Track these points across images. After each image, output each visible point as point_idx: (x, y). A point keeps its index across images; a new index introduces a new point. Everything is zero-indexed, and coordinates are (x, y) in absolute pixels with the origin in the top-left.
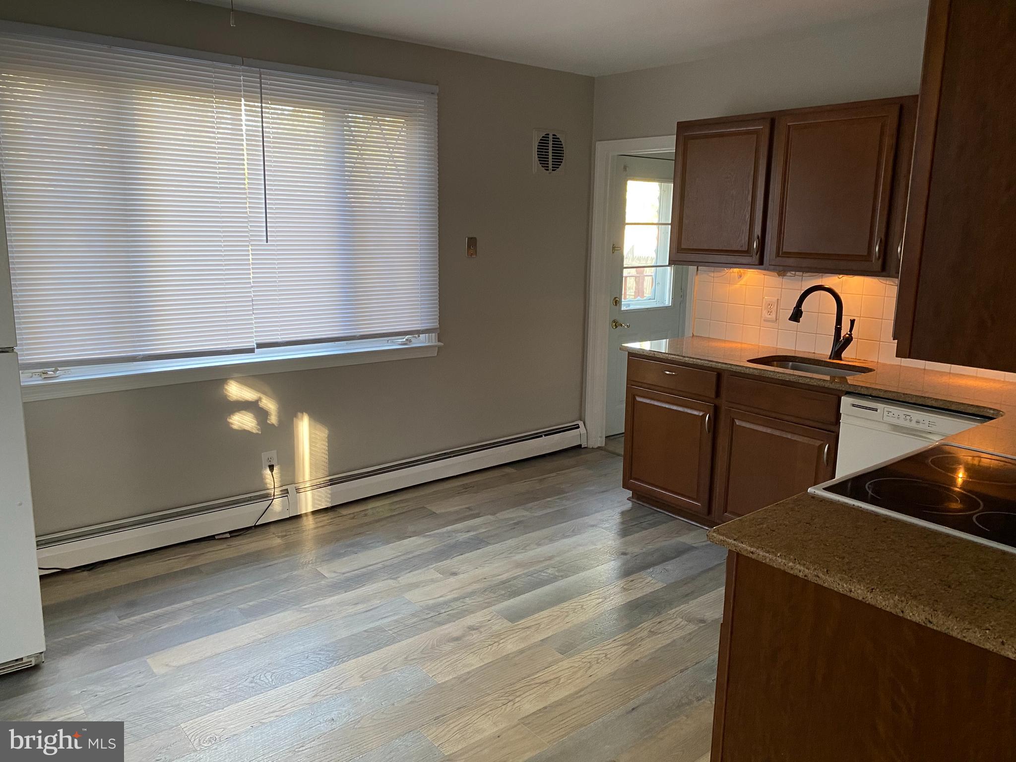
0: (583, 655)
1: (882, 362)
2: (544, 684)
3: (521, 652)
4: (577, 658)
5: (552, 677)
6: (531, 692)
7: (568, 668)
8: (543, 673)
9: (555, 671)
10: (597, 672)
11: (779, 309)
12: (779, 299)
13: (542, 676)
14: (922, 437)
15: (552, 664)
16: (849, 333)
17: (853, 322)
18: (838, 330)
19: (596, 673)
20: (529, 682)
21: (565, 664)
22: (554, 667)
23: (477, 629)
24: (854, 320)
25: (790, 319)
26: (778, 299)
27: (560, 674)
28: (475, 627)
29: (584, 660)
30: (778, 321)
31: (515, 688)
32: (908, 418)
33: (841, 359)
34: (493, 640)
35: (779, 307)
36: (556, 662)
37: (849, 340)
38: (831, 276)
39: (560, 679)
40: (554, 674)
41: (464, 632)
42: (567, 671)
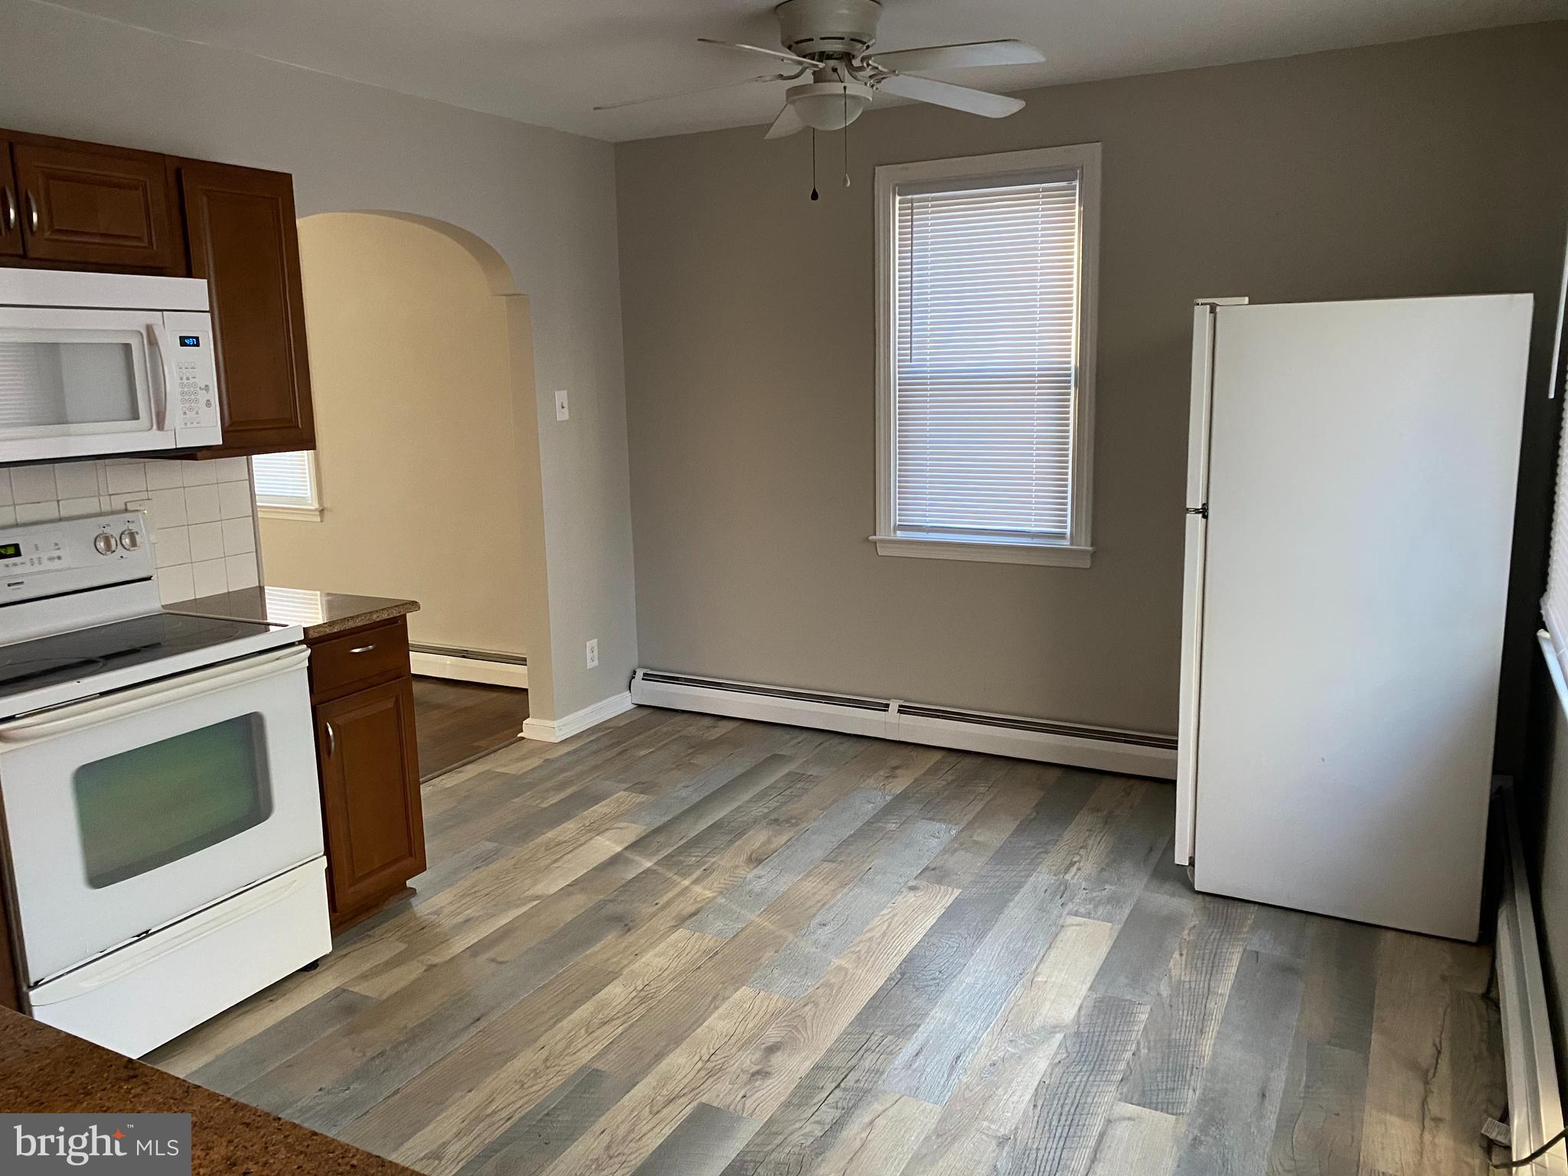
0: (560, 1078)
2: (606, 1020)
3: (659, 1057)
4: (570, 1070)
5: (598, 1033)
6: (620, 1007)
7: (579, 1050)
8: (614, 1034)
9: (597, 1041)
10: (534, 1056)
13: (613, 1029)
15: (605, 1050)
19: (536, 1054)
20: (628, 1018)
21: (585, 1056)
22: (600, 1047)
23: (753, 1075)
27: (589, 1039)
28: (760, 1077)
29: (557, 1068)
31: (643, 1005)
34: (715, 1063)
36: (600, 1055)
39: (587, 1032)
40: (596, 1038)
41: (770, 1064)
42: (580, 1046)
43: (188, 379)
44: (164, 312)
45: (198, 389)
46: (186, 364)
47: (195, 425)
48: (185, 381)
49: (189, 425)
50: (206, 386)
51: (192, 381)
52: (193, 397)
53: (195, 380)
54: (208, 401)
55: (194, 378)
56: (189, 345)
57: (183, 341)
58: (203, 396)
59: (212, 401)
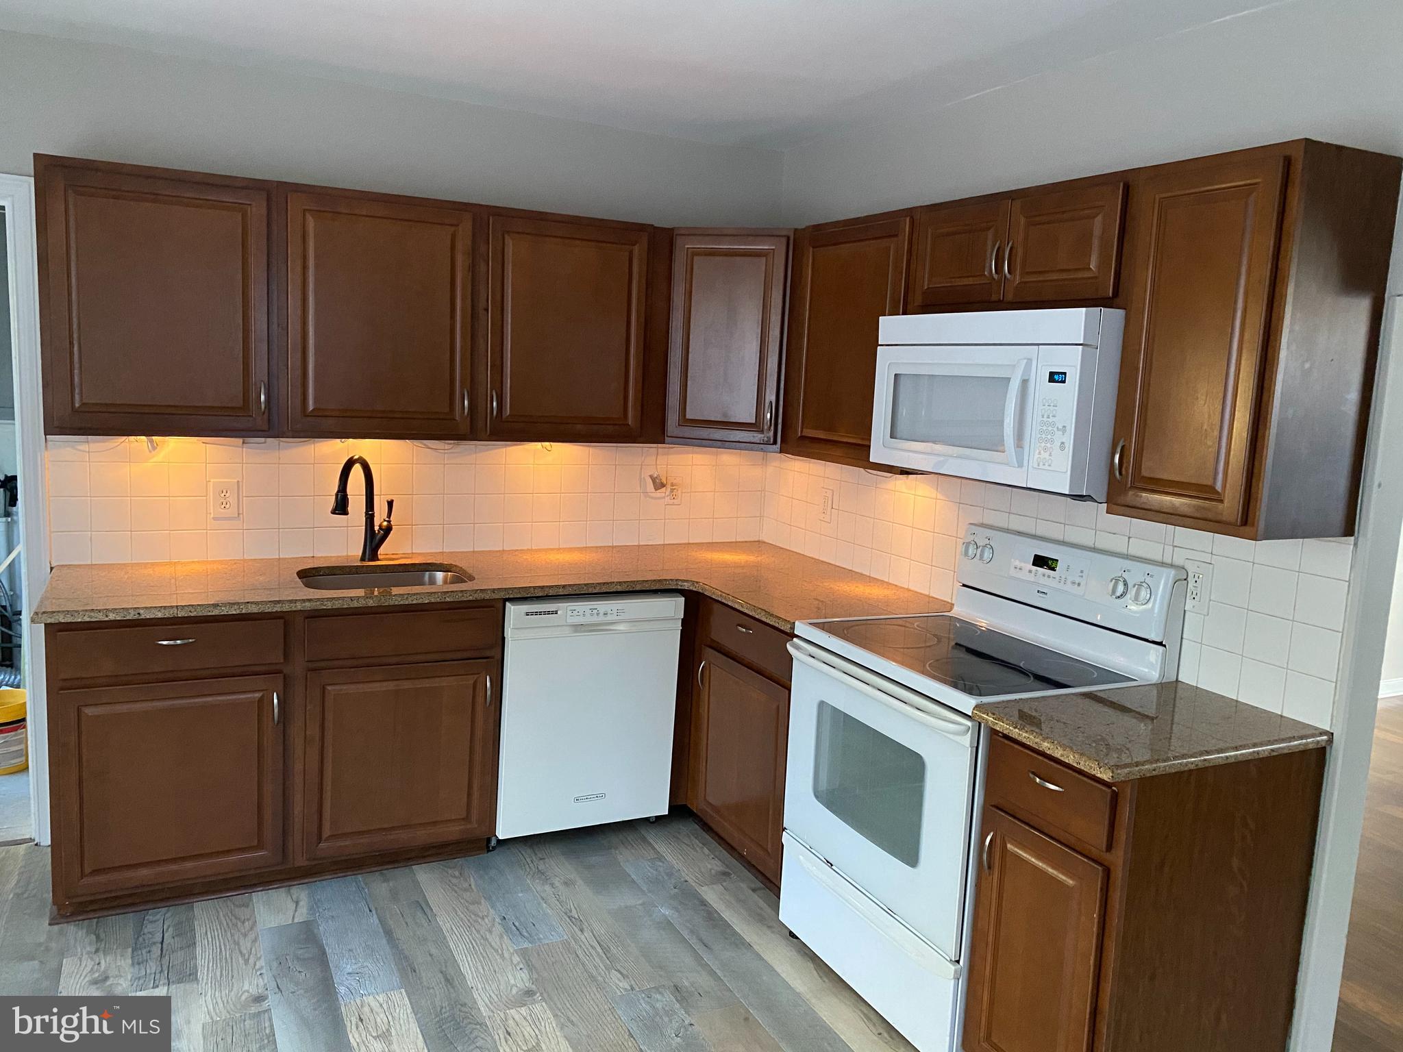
1: (447, 551)
11: (241, 497)
12: (240, 480)
14: (610, 630)
16: (387, 519)
17: (390, 504)
18: (370, 518)
24: (392, 501)
25: (334, 512)
26: (238, 482)
30: (241, 516)
32: (595, 611)
33: (378, 560)
35: (241, 494)
37: (388, 530)
38: (321, 441)
43: (1048, 417)
44: (1040, 346)
45: (1055, 429)
46: (1050, 401)
47: (1046, 467)
48: (1045, 419)
49: (1041, 467)
50: (1064, 427)
51: (1051, 419)
52: (1049, 437)
53: (1054, 419)
54: (1063, 443)
55: (1054, 416)
56: (1058, 382)
57: (1053, 377)
58: (1059, 437)
59: (1067, 445)
